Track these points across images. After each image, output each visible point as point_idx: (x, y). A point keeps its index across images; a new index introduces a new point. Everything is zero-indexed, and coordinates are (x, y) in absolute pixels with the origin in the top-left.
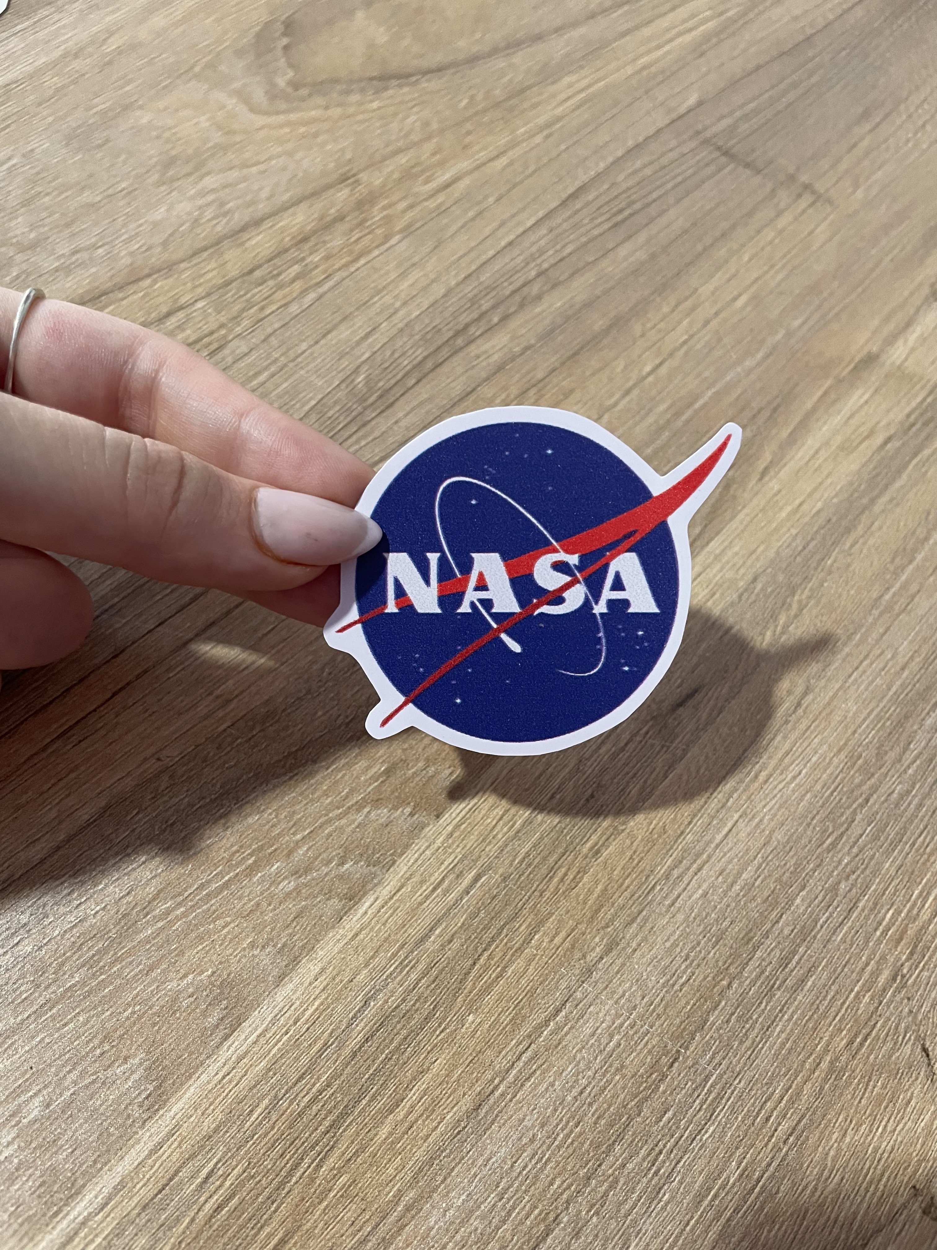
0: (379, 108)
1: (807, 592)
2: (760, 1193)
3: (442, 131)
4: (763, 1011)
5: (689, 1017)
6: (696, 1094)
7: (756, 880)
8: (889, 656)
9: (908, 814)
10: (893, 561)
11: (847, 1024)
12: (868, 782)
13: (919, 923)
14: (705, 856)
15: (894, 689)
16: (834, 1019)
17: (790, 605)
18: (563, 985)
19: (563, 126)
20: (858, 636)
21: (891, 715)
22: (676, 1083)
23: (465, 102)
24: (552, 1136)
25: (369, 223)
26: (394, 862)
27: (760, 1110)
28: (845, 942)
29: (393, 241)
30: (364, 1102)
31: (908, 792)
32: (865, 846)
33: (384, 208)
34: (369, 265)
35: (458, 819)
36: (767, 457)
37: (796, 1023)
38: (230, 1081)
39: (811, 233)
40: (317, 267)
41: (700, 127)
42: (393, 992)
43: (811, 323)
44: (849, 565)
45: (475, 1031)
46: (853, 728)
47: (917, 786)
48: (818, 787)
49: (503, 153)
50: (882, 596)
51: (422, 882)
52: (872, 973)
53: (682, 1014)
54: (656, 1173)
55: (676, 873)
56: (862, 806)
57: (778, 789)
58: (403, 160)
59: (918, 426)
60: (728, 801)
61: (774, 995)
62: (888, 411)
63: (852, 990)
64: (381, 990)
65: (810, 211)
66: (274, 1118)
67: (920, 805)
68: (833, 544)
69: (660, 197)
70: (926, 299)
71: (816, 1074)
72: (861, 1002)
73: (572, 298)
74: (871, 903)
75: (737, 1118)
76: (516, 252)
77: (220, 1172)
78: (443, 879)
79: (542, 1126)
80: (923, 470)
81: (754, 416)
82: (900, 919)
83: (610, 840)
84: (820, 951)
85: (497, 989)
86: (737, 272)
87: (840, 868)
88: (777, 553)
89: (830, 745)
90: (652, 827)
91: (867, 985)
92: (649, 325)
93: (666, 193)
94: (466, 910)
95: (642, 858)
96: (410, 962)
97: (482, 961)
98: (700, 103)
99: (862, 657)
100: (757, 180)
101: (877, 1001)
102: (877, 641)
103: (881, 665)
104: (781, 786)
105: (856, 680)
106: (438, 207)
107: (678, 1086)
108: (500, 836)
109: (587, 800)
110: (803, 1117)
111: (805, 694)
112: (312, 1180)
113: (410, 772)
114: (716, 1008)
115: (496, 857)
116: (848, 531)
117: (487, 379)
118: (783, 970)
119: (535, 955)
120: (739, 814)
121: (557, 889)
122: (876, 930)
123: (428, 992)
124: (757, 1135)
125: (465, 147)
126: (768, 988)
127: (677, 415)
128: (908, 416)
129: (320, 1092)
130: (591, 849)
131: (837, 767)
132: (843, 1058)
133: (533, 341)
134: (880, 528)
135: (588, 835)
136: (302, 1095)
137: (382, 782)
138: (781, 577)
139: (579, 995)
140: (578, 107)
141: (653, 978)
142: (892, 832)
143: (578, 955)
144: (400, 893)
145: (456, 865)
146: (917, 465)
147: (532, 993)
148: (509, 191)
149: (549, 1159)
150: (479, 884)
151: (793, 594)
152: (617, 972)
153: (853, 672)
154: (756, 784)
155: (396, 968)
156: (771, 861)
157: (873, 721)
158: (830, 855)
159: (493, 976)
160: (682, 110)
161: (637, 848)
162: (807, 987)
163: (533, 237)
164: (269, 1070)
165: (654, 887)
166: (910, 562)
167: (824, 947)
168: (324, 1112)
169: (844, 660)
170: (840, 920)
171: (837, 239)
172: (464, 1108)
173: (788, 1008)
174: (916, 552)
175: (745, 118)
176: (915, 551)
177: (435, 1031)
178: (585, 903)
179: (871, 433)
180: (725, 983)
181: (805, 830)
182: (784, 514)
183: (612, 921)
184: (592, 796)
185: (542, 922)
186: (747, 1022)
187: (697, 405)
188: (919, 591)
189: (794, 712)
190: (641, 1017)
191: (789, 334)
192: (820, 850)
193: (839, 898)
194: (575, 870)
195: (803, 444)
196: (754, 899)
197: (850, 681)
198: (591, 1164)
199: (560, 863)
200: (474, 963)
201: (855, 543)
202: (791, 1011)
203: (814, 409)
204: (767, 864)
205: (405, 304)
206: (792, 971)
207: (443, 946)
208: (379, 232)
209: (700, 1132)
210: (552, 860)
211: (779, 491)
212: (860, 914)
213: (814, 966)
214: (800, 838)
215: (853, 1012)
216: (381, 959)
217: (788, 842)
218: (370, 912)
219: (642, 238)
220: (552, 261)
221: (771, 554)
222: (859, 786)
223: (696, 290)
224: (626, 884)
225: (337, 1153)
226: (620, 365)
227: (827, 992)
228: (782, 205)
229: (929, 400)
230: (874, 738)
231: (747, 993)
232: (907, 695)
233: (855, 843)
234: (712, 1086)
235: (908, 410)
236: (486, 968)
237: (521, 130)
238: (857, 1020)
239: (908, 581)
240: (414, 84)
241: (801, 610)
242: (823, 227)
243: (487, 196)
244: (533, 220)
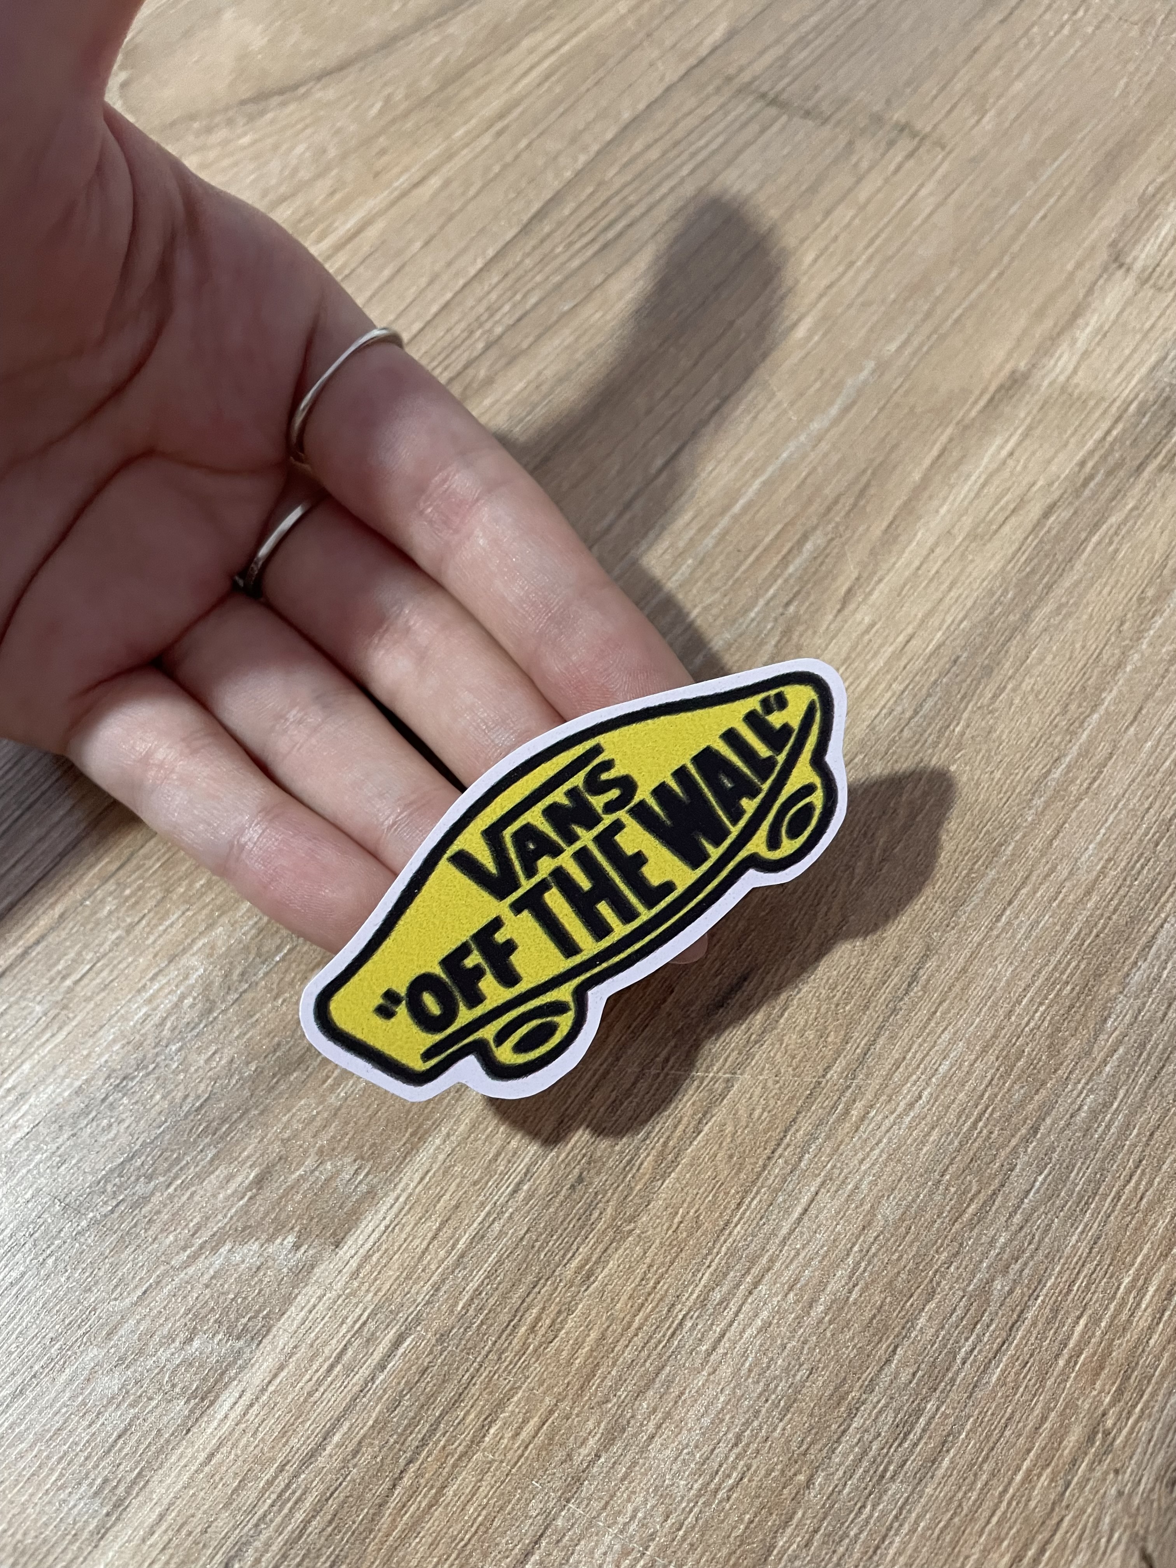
0: (252, 144)
3: (344, 157)
4: (867, 1522)
5: (742, 1543)
7: (850, 1292)
8: (1065, 873)
9: (1107, 1145)
10: (1064, 711)
11: (1011, 1528)
12: (1036, 1097)
13: (1132, 1335)
14: (764, 1260)
15: (1075, 930)
16: (988, 1522)
18: (536, 1508)
19: (522, 113)
20: (1010, 849)
21: (1072, 974)
23: (379, 105)
26: (269, 1329)
28: (1005, 1384)
31: (1107, 1105)
32: (1034, 1210)
35: (368, 1246)
36: (850, 571)
37: (923, 1535)
39: (911, 198)
41: (731, 71)
42: (267, 1545)
43: (916, 342)
44: (991, 729)
46: (1007, 1006)
47: (1121, 1093)
48: (952, 1116)
49: (432, 172)
50: (1049, 772)
51: (312, 1358)
52: (1053, 1434)
53: (732, 1539)
55: (717, 1296)
56: (1026, 1140)
57: (883, 1128)
59: (1099, 478)
60: (801, 1159)
61: (886, 1491)
62: (1049, 462)
63: (1018, 1468)
64: (250, 1543)
65: (911, 163)
67: (1127, 1126)
68: (963, 698)
69: (673, 190)
70: (1105, 269)
72: (1034, 1488)
73: (539, 374)
74: (1047, 1310)
76: (455, 317)
80: (1111, 549)
81: (829, 509)
82: (1098, 1333)
83: (609, 1251)
84: (962, 1404)
85: (430, 1525)
87: (993, 1253)
88: (872, 727)
89: (969, 1042)
90: (677, 1220)
91: (1045, 1455)
92: (659, 394)
93: (682, 182)
94: (381, 1398)
95: (662, 1276)
96: (294, 1492)
97: (406, 1481)
98: (731, 34)
99: (1018, 880)
100: (826, 131)
101: (1061, 1482)
102: (1043, 852)
103: (1051, 892)
104: (887, 1123)
105: (1009, 923)
108: (433, 1267)
109: (573, 1187)
111: (925, 958)
113: (293, 1177)
114: (786, 1524)
115: (428, 1303)
116: (988, 671)
118: (900, 1445)
119: (491, 1463)
120: (819, 1180)
121: (525, 1345)
122: (1057, 1356)
123: (323, 1539)
125: (377, 175)
126: (874, 1480)
128: (1082, 464)
130: (579, 1271)
131: (982, 1078)
134: (1041, 660)
135: (574, 1247)
137: (251, 1198)
139: (561, 1523)
140: (547, 77)
141: (682, 1482)
142: (1079, 1180)
143: (559, 1455)
144: (278, 1380)
145: (364, 1323)
146: (1099, 543)
147: (486, 1526)
148: (442, 228)
150: (401, 1350)
152: (623, 1480)
153: (1005, 909)
155: (272, 1506)
156: (874, 1255)
157: (1040, 989)
158: (974, 1233)
159: (423, 1505)
160: (703, 51)
161: (653, 1260)
162: (940, 1472)
163: (479, 289)
165: (681, 1324)
166: (1095, 708)
167: (969, 1397)
169: (988, 891)
170: (995, 1346)
173: (909, 1512)
174: (1104, 690)
175: (803, 42)
176: (1100, 689)
178: (569, 1363)
179: (1022, 503)
180: (801, 1478)
181: (931, 1193)
182: (880, 662)
183: (614, 1389)
184: (580, 1179)
185: (501, 1405)
187: (737, 508)
188: (1111, 754)
189: (907, 991)
190: (662, 1550)
191: (882, 367)
192: (957, 1226)
193: (992, 1309)
194: (553, 1308)
195: (910, 542)
196: (847, 1324)
197: (1000, 925)
199: (528, 1300)
200: (394, 1486)
201: (1000, 690)
202: (914, 1515)
203: (926, 480)
204: (869, 1263)
206: (915, 1445)
207: (345, 1461)
210: (515, 1299)
211: (873, 625)
212: (1029, 1332)
213: (953, 1433)
214: (922, 1209)
215: (1021, 1505)
216: (249, 1495)
217: (902, 1219)
218: (232, 1415)
220: (509, 321)
222: (1022, 1105)
223: (731, 323)
224: (635, 1325)
226: (615, 465)
227: (975, 1475)
228: (864, 164)
229: (1117, 431)
230: (1042, 1019)
231: (840, 1492)
232: (1097, 936)
233: (1017, 1207)
235: (1081, 454)
236: (413, 1491)
237: (460, 132)
238: (1026, 1520)
239: (1091, 741)
240: (305, 95)
241: (912, 816)
242: (930, 186)
243: (411, 242)
244: (480, 264)
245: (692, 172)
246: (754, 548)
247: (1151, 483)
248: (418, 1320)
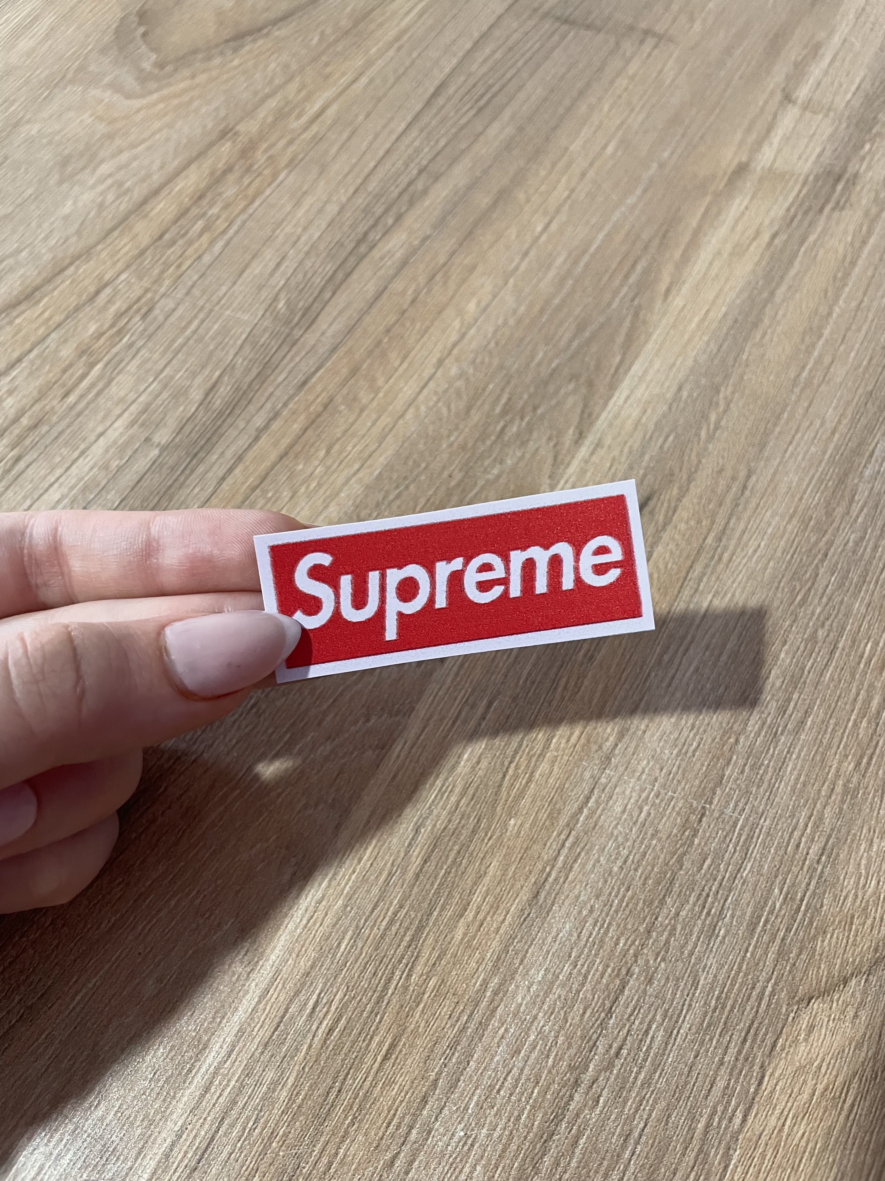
0: (240, 65)
1: (730, 389)
2: (806, 911)
3: (302, 69)
4: (772, 756)
5: (706, 776)
6: (728, 840)
7: (740, 646)
8: (818, 425)
9: (866, 557)
10: (803, 340)
11: (851, 750)
12: (824, 539)
15: (829, 453)
16: (838, 748)
17: (717, 404)
18: (587, 775)
19: (411, 37)
20: (786, 415)
21: (831, 475)
22: (708, 834)
23: (316, 39)
24: (608, 903)
25: (256, 167)
26: (413, 709)
27: (789, 840)
28: (833, 680)
29: (281, 178)
30: (435, 913)
31: (862, 538)
32: (833, 594)
33: (266, 151)
34: (264, 205)
36: (666, 279)
37: (804, 759)
38: (315, 923)
39: (660, 72)
40: (218, 218)
41: (536, 5)
42: (438, 816)
43: (679, 151)
44: (763, 355)
45: (519, 832)
46: (798, 496)
47: (869, 531)
48: (779, 554)
49: (361, 74)
50: (800, 374)
51: (442, 719)
52: (864, 701)
53: (700, 775)
54: (708, 914)
55: (666, 658)
56: (822, 561)
57: (742, 565)
58: (273, 103)
59: (799, 217)
60: (699, 585)
61: (779, 740)
62: (769, 211)
63: (849, 720)
64: (427, 818)
65: (656, 52)
66: (360, 945)
67: (875, 547)
68: (744, 340)
69: (514, 75)
70: (781, 103)
71: (833, 798)
72: (859, 728)
74: (849, 642)
75: (769, 851)
76: (394, 157)
77: (325, 1001)
78: (460, 712)
79: (597, 897)
80: (813, 254)
81: (647, 246)
82: (879, 650)
84: (812, 693)
85: (530, 792)
86: (601, 123)
87: (814, 618)
88: (695, 361)
89: (781, 515)
91: (862, 712)
92: (531, 191)
93: (519, 70)
96: (447, 788)
97: (511, 772)
99: (793, 432)
100: (601, 36)
101: (873, 724)
102: (804, 416)
103: (813, 435)
104: (744, 562)
105: (792, 454)
106: (314, 136)
107: (710, 836)
108: (501, 665)
110: (829, 836)
111: (748, 477)
112: (406, 988)
114: (728, 764)
115: (502, 683)
116: (756, 325)
117: (396, 275)
118: (782, 717)
119: (557, 757)
120: (711, 595)
121: (562, 697)
122: (859, 663)
123: (469, 809)
124: (792, 862)
125: (327, 78)
126: (772, 735)
127: (575, 263)
128: (788, 210)
129: (395, 914)
130: (585, 655)
131: (792, 533)
132: (855, 780)
133: (428, 233)
134: (784, 315)
136: (380, 920)
138: (703, 381)
139: (603, 780)
141: (667, 751)
142: (854, 576)
143: (594, 748)
144: (425, 733)
145: (468, 698)
146: (805, 252)
147: (562, 788)
148: (375, 106)
149: (610, 924)
150: (492, 708)
151: (718, 392)
152: (633, 754)
153: (788, 447)
154: (722, 566)
155: (436, 796)
157: (815, 485)
158: (803, 609)
159: (523, 782)
162: (808, 726)
163: (406, 140)
164: (346, 906)
165: (649, 675)
166: (819, 338)
167: (815, 689)
168: (402, 930)
169: (777, 439)
170: (825, 662)
171: (686, 70)
172: (525, 898)
173: (794, 748)
176: (820, 328)
177: (483, 840)
178: (590, 701)
179: (758, 234)
180: (732, 740)
181: (775, 594)
182: (693, 325)
186: (760, 768)
187: (592, 250)
188: (832, 362)
189: (742, 495)
190: (664, 786)
191: (661, 166)
192: (792, 607)
193: (819, 644)
194: (574, 677)
195: (697, 260)
197: (787, 455)
198: (648, 919)
199: (560, 673)
200: (504, 776)
201: (765, 334)
202: (797, 750)
203: (700, 227)
205: (305, 229)
206: (791, 716)
207: (473, 768)
208: (266, 172)
209: (739, 871)
210: (552, 675)
211: (684, 306)
212: (842, 653)
213: (810, 707)
215: (854, 738)
218: (402, 755)
219: (507, 114)
220: (429, 157)
221: (690, 362)
222: (816, 543)
223: (566, 149)
224: (623, 679)
225: (422, 960)
226: (513, 232)
227: (826, 726)
228: (628, 54)
229: (804, 192)
230: (820, 500)
231: (754, 744)
232: (842, 454)
233: (823, 594)
234: (741, 829)
235: (786, 205)
236: (516, 777)
237: (374, 50)
238: (859, 744)
239: (821, 356)
240: (267, 35)
241: (728, 405)
242: (670, 63)
243: (357, 116)
244: (403, 125)
245: (525, 63)
246: (606, 271)
247: (829, 217)
248: (499, 693)
